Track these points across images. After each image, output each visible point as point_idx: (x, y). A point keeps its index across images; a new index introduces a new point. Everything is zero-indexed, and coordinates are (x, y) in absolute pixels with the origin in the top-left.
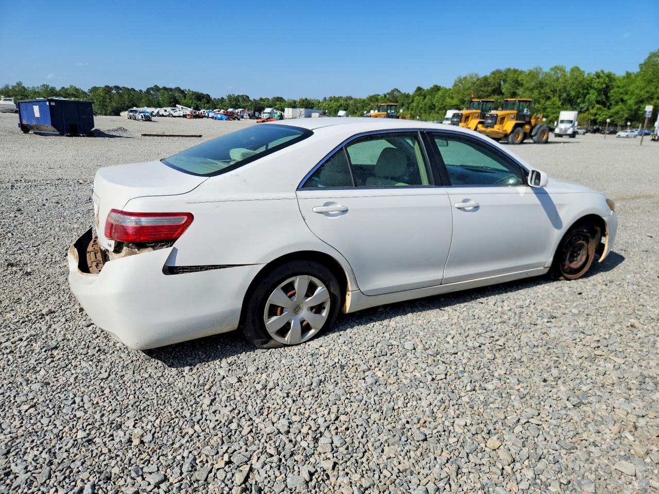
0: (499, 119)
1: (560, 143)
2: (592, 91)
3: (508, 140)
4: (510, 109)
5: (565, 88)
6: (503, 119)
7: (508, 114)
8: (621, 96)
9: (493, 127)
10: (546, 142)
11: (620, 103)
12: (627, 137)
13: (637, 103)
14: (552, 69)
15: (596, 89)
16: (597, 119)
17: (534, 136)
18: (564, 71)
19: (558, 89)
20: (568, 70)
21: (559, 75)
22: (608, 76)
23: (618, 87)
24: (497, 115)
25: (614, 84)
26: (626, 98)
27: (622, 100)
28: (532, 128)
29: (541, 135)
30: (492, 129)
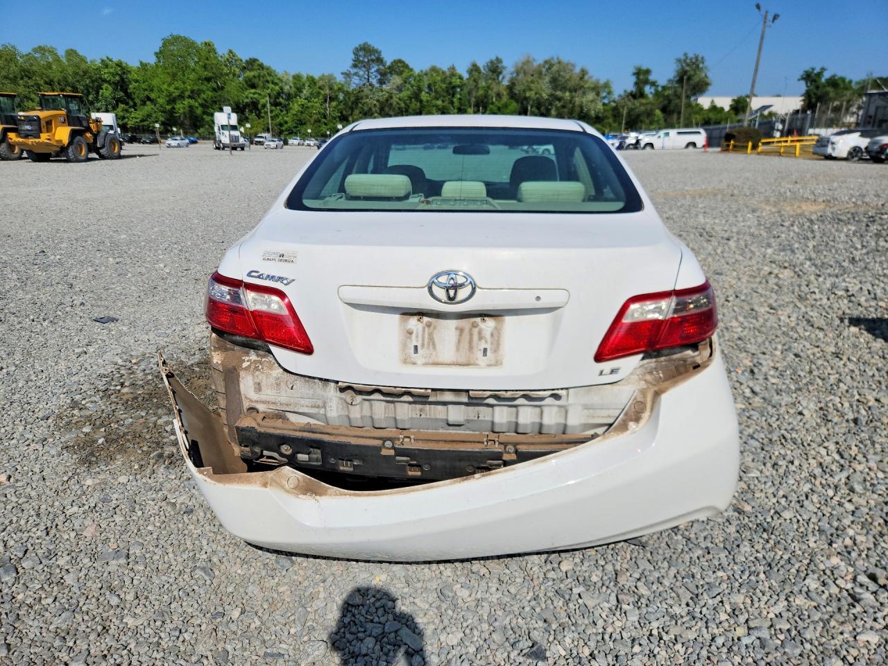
0: (43, 123)
1: (135, 156)
2: (105, 86)
3: (67, 155)
4: (53, 109)
5: (65, 79)
6: (49, 123)
7: (55, 116)
8: (146, 93)
9: (39, 137)
10: (120, 157)
11: (148, 103)
12: (179, 146)
13: (169, 102)
14: (35, 50)
15: (109, 82)
16: (126, 123)
17: (101, 148)
18: (56, 54)
19: (56, 79)
20: (61, 53)
21: (51, 60)
22: (117, 65)
23: (137, 81)
24: (38, 117)
25: (130, 77)
26: (153, 96)
27: (149, 99)
28: (95, 136)
29: (110, 146)
30: (37, 140)
